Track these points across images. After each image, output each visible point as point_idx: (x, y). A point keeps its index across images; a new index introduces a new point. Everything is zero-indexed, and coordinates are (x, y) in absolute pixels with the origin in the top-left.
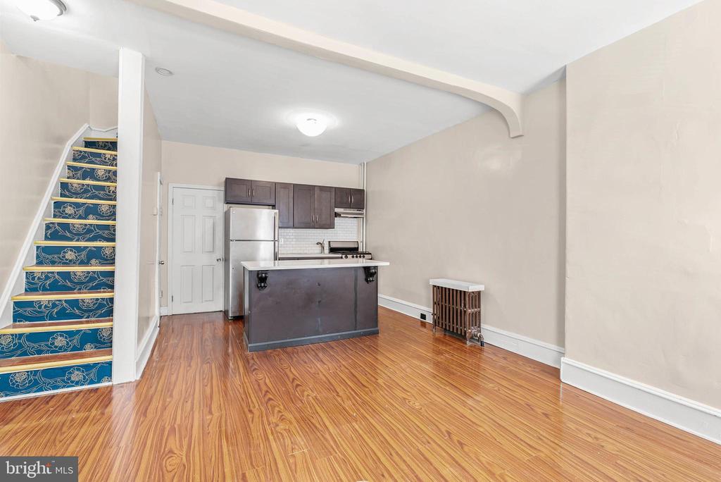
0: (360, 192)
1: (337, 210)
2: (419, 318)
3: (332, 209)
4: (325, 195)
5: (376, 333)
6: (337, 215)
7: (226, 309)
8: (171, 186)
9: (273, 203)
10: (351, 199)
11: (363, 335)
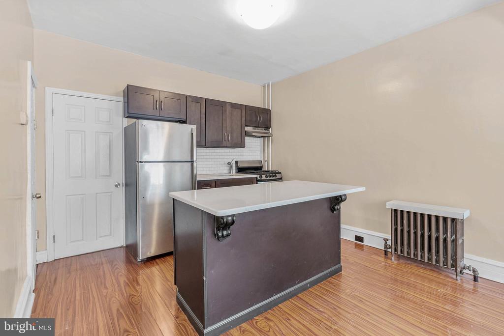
0: (267, 112)
1: (247, 129)
2: (353, 240)
3: (242, 128)
4: (237, 112)
5: (340, 270)
6: (248, 134)
7: (131, 241)
8: (49, 90)
9: (183, 117)
10: (260, 118)
11: (330, 276)
